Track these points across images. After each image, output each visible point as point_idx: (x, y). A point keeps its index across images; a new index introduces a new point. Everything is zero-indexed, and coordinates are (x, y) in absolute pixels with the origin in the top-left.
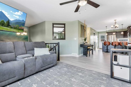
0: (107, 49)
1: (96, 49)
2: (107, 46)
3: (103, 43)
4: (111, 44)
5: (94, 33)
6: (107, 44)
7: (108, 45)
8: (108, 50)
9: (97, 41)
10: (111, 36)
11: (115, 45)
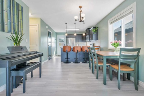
0: (67, 58)
1: (52, 57)
2: (67, 53)
3: (61, 48)
4: (72, 49)
5: (49, 32)
6: (67, 51)
7: (69, 52)
8: (69, 59)
9: (54, 45)
10: (71, 39)
11: (78, 51)
